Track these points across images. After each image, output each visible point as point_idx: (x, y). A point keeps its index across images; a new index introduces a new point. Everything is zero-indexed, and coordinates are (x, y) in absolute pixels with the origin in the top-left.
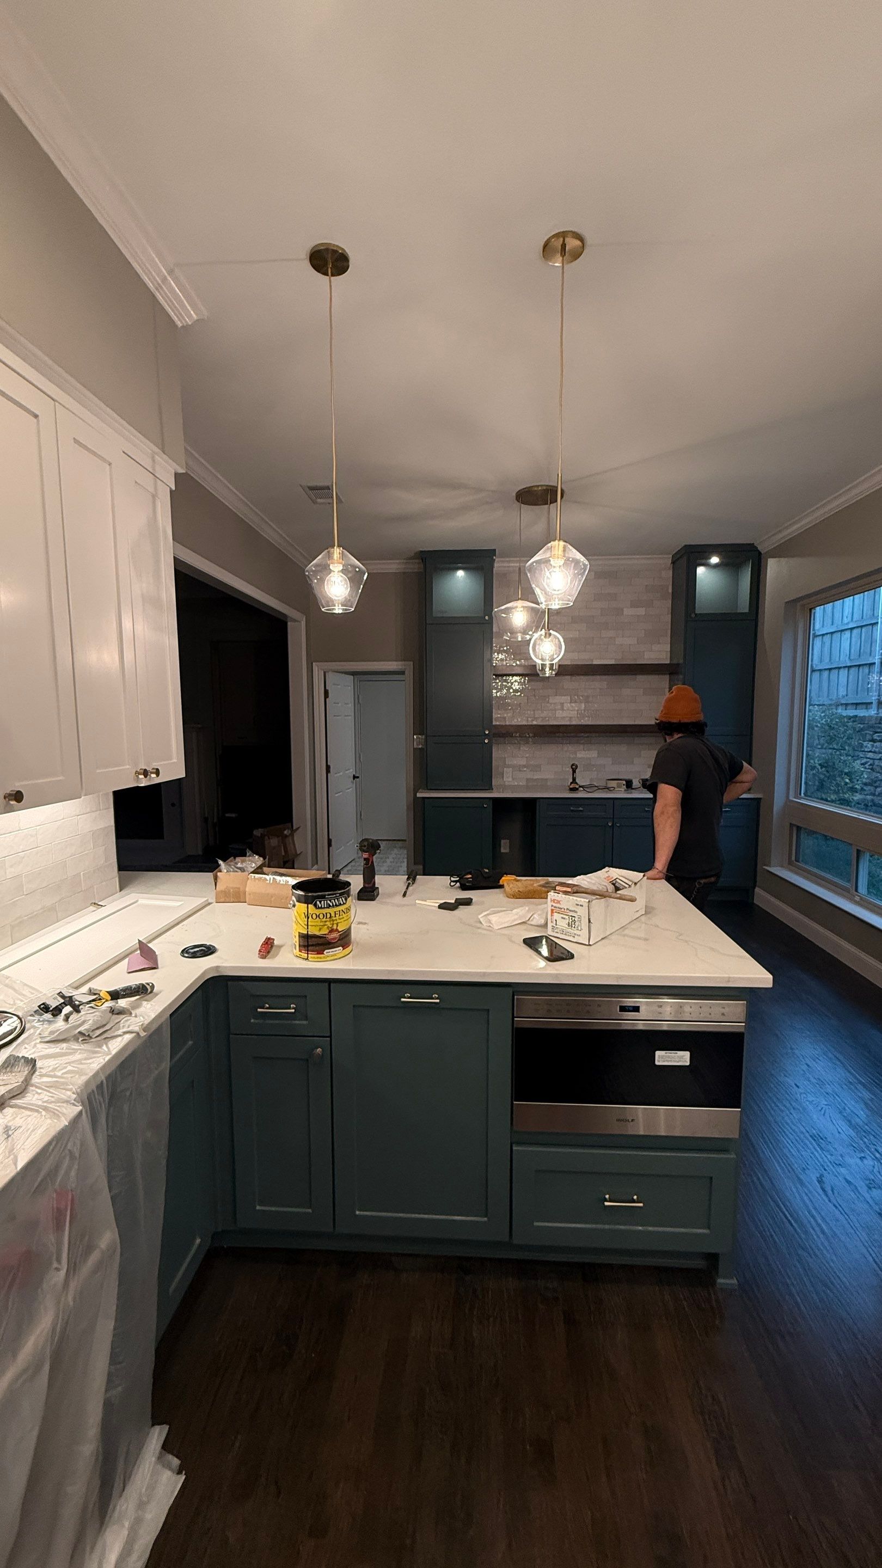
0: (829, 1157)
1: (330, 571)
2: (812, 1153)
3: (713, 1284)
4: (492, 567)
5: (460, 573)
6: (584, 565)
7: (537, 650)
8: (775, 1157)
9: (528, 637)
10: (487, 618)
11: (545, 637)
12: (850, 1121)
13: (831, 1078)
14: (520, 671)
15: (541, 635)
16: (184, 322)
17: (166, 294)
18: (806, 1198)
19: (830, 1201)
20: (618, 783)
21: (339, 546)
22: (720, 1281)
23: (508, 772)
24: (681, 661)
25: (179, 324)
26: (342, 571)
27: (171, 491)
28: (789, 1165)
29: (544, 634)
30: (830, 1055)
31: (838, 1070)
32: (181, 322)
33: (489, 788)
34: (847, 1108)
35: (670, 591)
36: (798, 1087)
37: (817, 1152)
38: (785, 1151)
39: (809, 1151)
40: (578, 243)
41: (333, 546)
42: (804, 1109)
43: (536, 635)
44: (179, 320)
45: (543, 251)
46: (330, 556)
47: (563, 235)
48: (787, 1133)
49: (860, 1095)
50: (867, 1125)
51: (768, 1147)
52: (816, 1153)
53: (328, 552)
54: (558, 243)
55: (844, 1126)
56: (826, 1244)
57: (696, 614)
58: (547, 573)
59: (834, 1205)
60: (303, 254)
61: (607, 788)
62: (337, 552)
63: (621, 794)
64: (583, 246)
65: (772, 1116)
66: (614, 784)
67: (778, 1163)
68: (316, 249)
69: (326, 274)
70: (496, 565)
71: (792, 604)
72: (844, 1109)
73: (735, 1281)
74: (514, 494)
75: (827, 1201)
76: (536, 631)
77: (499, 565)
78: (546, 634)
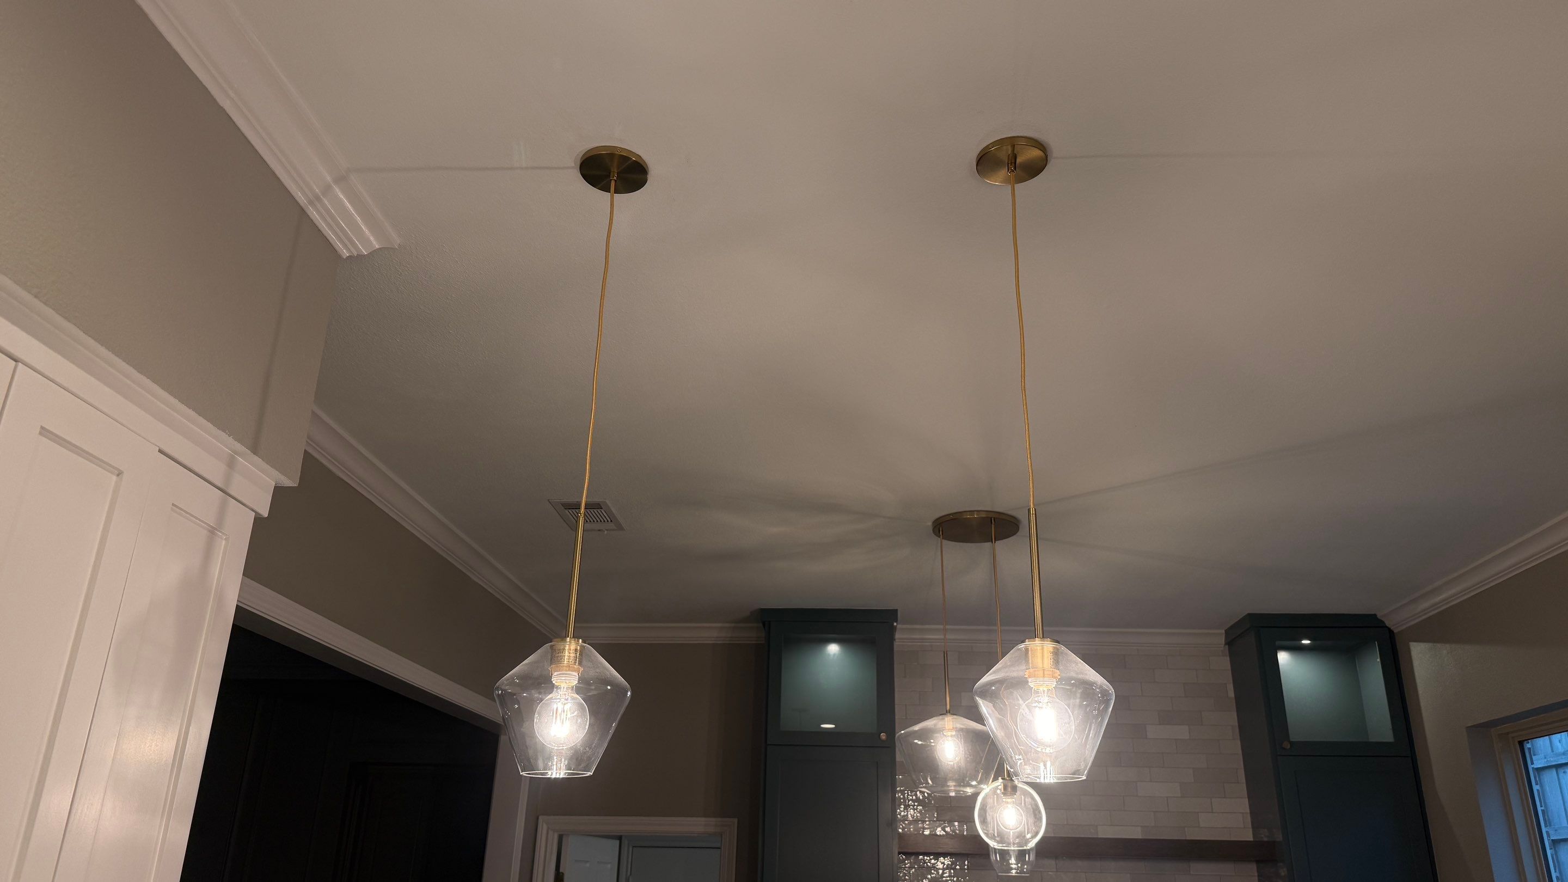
1: (551, 687)
4: (892, 639)
5: (833, 649)
6: (1105, 693)
7: (989, 818)
9: (969, 791)
10: (883, 736)
11: (1005, 793)
14: (950, 846)
15: (997, 788)
16: (352, 249)
17: (328, 211)
21: (576, 637)
24: (1279, 837)
25: (345, 254)
26: (578, 690)
27: (258, 520)
29: (1001, 787)
32: (348, 250)
35: (1232, 694)
40: (1036, 153)
41: (563, 638)
43: (986, 789)
44: (345, 246)
45: (977, 165)
46: (554, 657)
47: (1012, 142)
53: (552, 647)
54: (1004, 154)
57: (1292, 743)
58: (1024, 709)
60: (571, 161)
62: (570, 648)
64: (1047, 157)
68: (592, 154)
69: (606, 189)
70: (898, 636)
71: (1481, 731)
74: (930, 524)
76: (984, 780)
77: (903, 636)
78: (1005, 787)
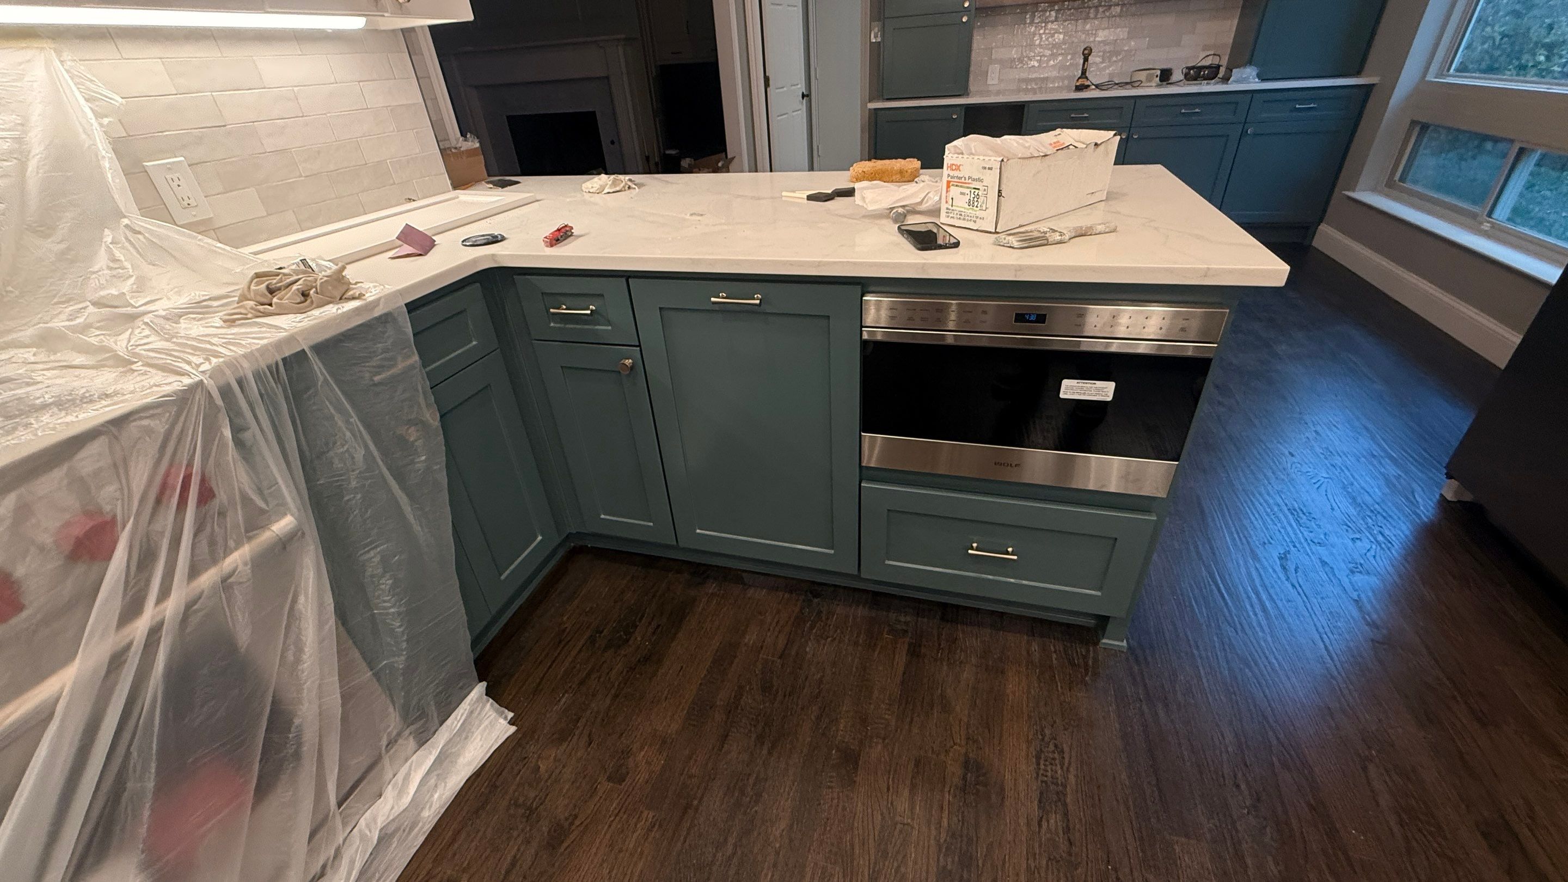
0: (1305, 533)
2: (1284, 528)
3: (1096, 643)
8: (1228, 528)
12: (1354, 499)
13: (1345, 449)
18: (1254, 573)
19: (1288, 579)
20: (1148, 75)
22: (1104, 641)
23: (994, 70)
28: (1245, 537)
30: (1357, 424)
31: (1361, 440)
33: (965, 92)
34: (1355, 483)
36: (1293, 455)
37: (1291, 525)
38: (1246, 522)
39: (1279, 525)
42: (1292, 480)
48: (1257, 503)
49: (1383, 470)
50: (1378, 504)
51: (1223, 516)
52: (1289, 529)
55: (1344, 504)
56: (1264, 623)
59: (1293, 586)
61: (1131, 84)
63: (1153, 89)
65: (1242, 484)
66: (1142, 76)
67: (1231, 534)
72: (1352, 484)
73: (1125, 644)
75: (1284, 579)
